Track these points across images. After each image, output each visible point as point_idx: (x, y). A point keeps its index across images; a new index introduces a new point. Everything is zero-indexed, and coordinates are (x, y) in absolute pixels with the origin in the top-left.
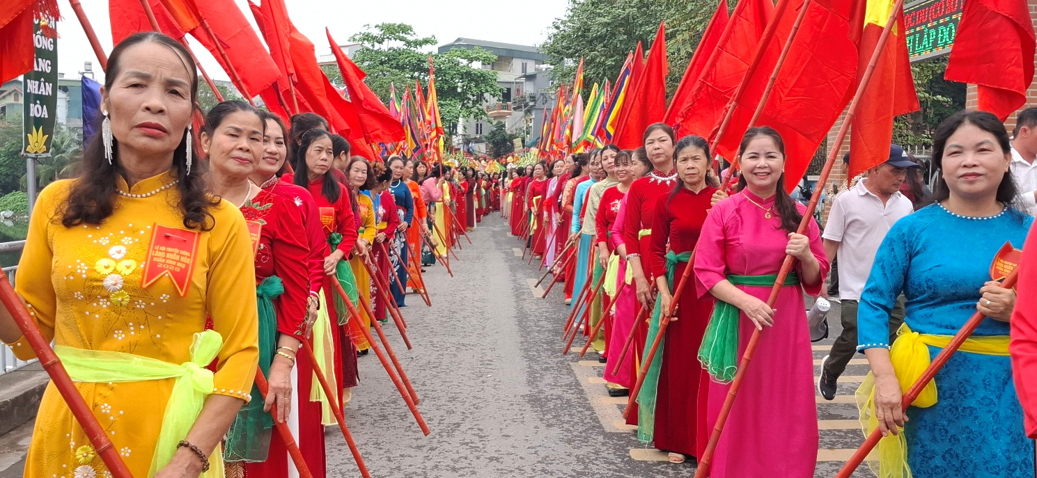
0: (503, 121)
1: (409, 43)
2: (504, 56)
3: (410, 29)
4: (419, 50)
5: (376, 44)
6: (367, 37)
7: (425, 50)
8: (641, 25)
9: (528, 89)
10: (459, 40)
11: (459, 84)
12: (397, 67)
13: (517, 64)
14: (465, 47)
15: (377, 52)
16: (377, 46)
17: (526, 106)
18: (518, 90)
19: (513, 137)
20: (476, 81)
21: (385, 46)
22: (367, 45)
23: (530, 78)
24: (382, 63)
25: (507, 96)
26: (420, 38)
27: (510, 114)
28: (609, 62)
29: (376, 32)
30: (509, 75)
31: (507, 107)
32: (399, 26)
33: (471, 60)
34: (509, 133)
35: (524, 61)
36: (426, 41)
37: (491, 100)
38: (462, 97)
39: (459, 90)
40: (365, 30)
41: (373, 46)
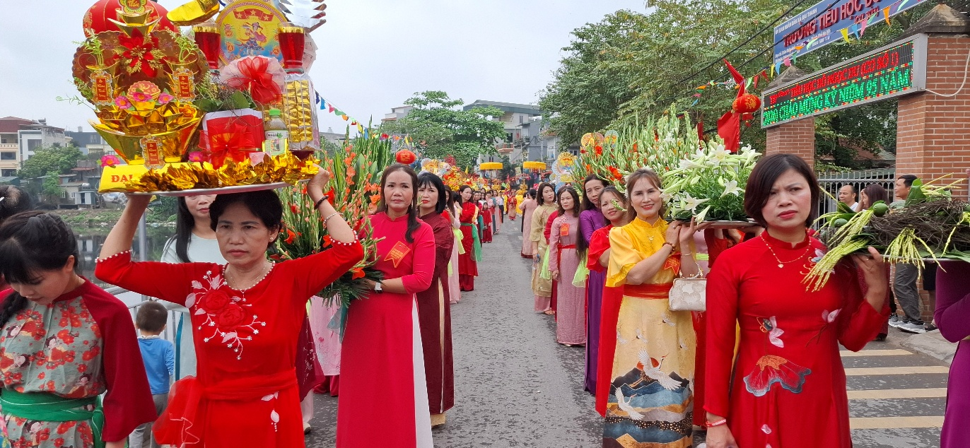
0: (507, 155)
1: (444, 104)
2: (509, 110)
3: (445, 94)
4: (451, 109)
5: (422, 105)
6: (417, 101)
7: (456, 108)
8: (611, 87)
9: (525, 133)
10: (477, 101)
11: (479, 131)
12: (437, 120)
13: (516, 117)
14: (482, 106)
15: (424, 111)
16: (423, 107)
17: (524, 145)
18: (518, 134)
19: (515, 166)
20: (490, 129)
21: (428, 107)
22: (416, 106)
23: (526, 126)
24: (426, 118)
25: (510, 139)
26: (452, 101)
27: (512, 150)
28: (588, 113)
29: (422, 97)
30: (512, 124)
31: (510, 146)
32: (438, 93)
33: (486, 115)
34: (512, 163)
35: (521, 115)
36: (456, 103)
37: (499, 142)
38: (481, 140)
39: (478, 135)
40: (414, 97)
41: (420, 107)
